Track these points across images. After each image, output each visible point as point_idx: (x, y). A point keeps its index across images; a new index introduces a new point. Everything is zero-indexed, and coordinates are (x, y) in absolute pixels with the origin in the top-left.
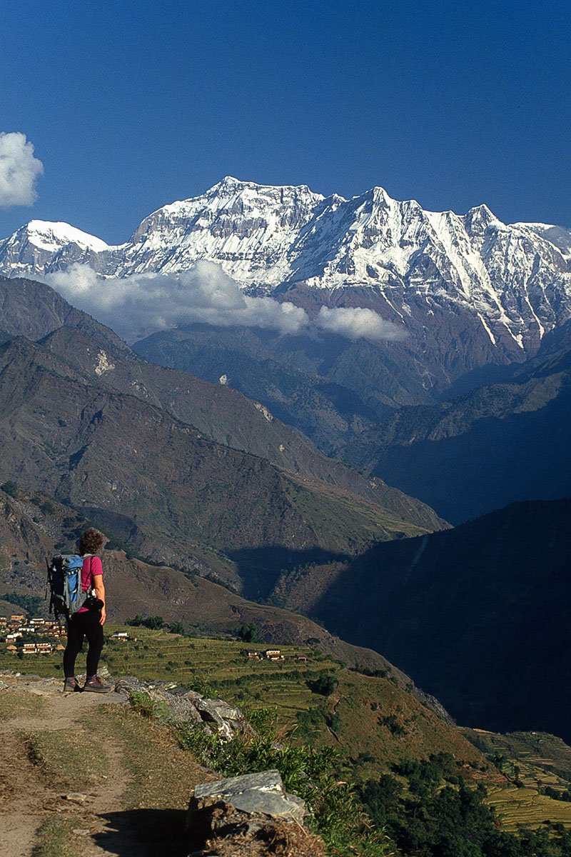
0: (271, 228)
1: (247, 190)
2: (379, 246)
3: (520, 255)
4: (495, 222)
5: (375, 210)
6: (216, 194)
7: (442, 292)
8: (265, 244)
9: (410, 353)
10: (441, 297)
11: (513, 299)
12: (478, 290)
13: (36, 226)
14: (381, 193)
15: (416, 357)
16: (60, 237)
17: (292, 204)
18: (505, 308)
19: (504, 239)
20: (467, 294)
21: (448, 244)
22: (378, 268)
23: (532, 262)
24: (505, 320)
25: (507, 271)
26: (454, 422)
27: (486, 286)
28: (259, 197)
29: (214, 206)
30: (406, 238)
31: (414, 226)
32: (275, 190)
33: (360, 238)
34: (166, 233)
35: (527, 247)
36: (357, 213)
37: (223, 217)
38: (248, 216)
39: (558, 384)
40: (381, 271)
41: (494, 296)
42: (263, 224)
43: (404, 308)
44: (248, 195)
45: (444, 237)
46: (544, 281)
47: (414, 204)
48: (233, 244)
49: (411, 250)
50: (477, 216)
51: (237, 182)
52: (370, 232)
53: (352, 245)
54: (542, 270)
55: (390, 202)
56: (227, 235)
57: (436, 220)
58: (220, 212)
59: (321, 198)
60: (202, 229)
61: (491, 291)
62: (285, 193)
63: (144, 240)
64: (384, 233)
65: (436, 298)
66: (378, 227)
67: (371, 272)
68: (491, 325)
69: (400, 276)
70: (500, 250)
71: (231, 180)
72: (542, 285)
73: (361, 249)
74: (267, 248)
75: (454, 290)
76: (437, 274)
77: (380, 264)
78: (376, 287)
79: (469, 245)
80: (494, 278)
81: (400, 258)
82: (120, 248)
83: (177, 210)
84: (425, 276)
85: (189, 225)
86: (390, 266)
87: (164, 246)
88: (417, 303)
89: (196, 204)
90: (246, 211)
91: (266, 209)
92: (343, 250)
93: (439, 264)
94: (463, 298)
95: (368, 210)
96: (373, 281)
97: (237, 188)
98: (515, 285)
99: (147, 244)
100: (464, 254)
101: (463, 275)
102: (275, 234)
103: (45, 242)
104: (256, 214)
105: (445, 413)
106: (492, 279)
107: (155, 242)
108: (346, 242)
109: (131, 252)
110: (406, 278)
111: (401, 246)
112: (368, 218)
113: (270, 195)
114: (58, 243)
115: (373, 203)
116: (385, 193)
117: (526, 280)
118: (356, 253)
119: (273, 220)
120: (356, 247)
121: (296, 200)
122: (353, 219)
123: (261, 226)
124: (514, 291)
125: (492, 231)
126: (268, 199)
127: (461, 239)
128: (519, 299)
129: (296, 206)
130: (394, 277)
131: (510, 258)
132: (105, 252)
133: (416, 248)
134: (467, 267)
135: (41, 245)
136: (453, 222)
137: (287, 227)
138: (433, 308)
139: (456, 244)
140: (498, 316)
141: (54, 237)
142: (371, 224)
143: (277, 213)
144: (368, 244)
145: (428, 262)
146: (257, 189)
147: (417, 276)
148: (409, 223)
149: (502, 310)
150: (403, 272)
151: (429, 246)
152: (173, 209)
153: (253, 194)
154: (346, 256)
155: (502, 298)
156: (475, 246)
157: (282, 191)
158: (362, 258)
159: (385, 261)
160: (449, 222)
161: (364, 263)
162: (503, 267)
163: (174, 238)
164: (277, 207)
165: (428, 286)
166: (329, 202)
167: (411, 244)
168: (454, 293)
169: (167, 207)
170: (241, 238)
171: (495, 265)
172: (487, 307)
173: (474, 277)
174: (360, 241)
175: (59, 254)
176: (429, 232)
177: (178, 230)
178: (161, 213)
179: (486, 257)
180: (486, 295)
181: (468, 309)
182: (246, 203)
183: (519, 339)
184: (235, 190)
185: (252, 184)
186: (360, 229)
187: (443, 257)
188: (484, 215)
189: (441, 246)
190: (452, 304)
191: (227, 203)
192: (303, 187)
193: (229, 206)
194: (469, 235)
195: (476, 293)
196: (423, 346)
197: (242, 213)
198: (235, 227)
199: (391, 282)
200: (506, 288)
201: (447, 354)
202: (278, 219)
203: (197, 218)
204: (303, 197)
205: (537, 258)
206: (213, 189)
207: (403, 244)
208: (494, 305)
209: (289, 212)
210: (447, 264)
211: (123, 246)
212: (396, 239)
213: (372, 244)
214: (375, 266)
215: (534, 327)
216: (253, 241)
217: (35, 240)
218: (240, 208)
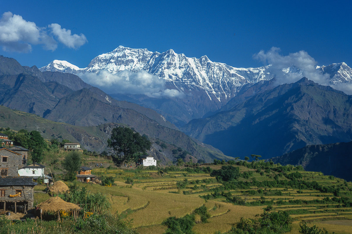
0: (135, 62)
1: (127, 50)
2: (172, 68)
3: (218, 72)
4: (209, 61)
5: (170, 57)
6: (117, 51)
7: (193, 83)
8: (133, 68)
9: (185, 103)
10: (193, 85)
11: (216, 87)
12: (205, 83)
13: (56, 62)
14: (172, 51)
15: (187, 105)
16: (64, 65)
17: (142, 55)
18: (214, 89)
19: (213, 66)
20: (201, 84)
21: (194, 68)
22: (172, 75)
23: (222, 74)
24: (214, 92)
25: (214, 76)
26: (212, 124)
27: (207, 82)
28: (131, 52)
29: (116, 55)
30: (181, 66)
31: (184, 62)
32: (136, 50)
33: (166, 66)
34: (100, 64)
35: (220, 69)
36: (164, 57)
37: (119, 59)
38: (128, 58)
39: (245, 111)
40: (173, 77)
41: (210, 85)
42: (133, 61)
43: (181, 88)
44: (127, 51)
45: (193, 65)
46: (226, 80)
47: (183, 55)
48: (122, 68)
49: (183, 70)
50: (203, 59)
51: (123, 47)
52: (169, 64)
53: (163, 68)
54: (225, 77)
55: (175, 54)
56: (121, 65)
57: (191, 60)
58: (118, 57)
59: (152, 53)
60: (112, 63)
61: (209, 83)
62: (140, 51)
63: (93, 66)
64: (174, 64)
65: (192, 85)
66: (172, 62)
67: (170, 77)
68: (210, 94)
69: (179, 78)
70: (212, 70)
71: (121, 47)
72: (225, 81)
73: (166, 69)
74: (134, 69)
75: (197, 83)
76: (192, 78)
77: (173, 74)
78: (172, 82)
79: (201, 68)
80: (210, 80)
81: (180, 72)
82: (84, 69)
83: (103, 57)
84: (188, 78)
85: (108, 61)
86: (176, 75)
87: (99, 68)
88: (186, 87)
89: (110, 55)
90: (127, 57)
91: (133, 56)
92: (160, 70)
93: (192, 74)
94: (201, 85)
95: (168, 56)
96: (171, 80)
97: (123, 49)
98: (217, 81)
99: (94, 68)
100: (200, 71)
101: (200, 78)
102: (137, 64)
103: (59, 67)
104: (130, 58)
105: (208, 121)
106: (209, 79)
107: (96, 67)
108: (161, 67)
109: (88, 70)
110: (181, 79)
111: (179, 68)
112: (168, 59)
113: (135, 52)
114: (63, 67)
115: (170, 54)
116: (173, 51)
117: (220, 80)
118: (165, 70)
119: (136, 60)
120: (165, 69)
121: (143, 53)
122: (163, 59)
123: (132, 62)
124: (217, 83)
125: (208, 64)
126: (134, 53)
127: (199, 66)
128: (218, 86)
129: (143, 56)
130: (178, 78)
131: (215, 73)
132: (80, 70)
133: (184, 69)
134: (201, 75)
135: (58, 68)
136: (196, 61)
137: (141, 62)
138: (191, 89)
139: (197, 68)
140: (212, 91)
141: (62, 66)
142: (169, 61)
143: (137, 58)
144: (168, 68)
145: (189, 74)
146: (130, 50)
147: (185, 78)
148: (182, 61)
149: (213, 89)
150: (180, 77)
151: (189, 69)
152: (102, 56)
153: (129, 51)
154: (161, 72)
155: (213, 85)
156: (203, 69)
157: (139, 50)
158: (167, 72)
159: (175, 73)
160: (195, 61)
161: (168, 74)
162: (213, 76)
163: (103, 65)
164: (137, 56)
165: (189, 81)
166: (154, 54)
167: (183, 68)
168: (198, 84)
169: (100, 56)
170: (125, 66)
171: (210, 75)
172: (208, 88)
173: (204, 79)
174: (166, 67)
175: (64, 71)
176: (188, 64)
177: (104, 63)
178: (98, 57)
179: (207, 72)
180: (208, 85)
181: (202, 89)
182: (127, 54)
183: (219, 99)
184: (123, 50)
185: (128, 48)
186: (166, 63)
187: (194, 72)
188: (206, 58)
189: (192, 68)
190: (197, 87)
191: (120, 54)
192: (146, 49)
193: (121, 55)
194: (201, 65)
195: (204, 84)
196: (189, 101)
197: (125, 57)
198: (123, 62)
199: (177, 80)
200: (214, 83)
201: (196, 104)
202: (137, 60)
203: (110, 59)
204: (146, 52)
205: (224, 73)
206: (116, 50)
207: (180, 68)
208: (210, 88)
209: (141, 57)
210: (195, 74)
211: (86, 68)
212: (178, 66)
213: (170, 68)
214: (171, 75)
215: (223, 95)
216: (129, 67)
217: (56, 66)
218: (124, 56)
